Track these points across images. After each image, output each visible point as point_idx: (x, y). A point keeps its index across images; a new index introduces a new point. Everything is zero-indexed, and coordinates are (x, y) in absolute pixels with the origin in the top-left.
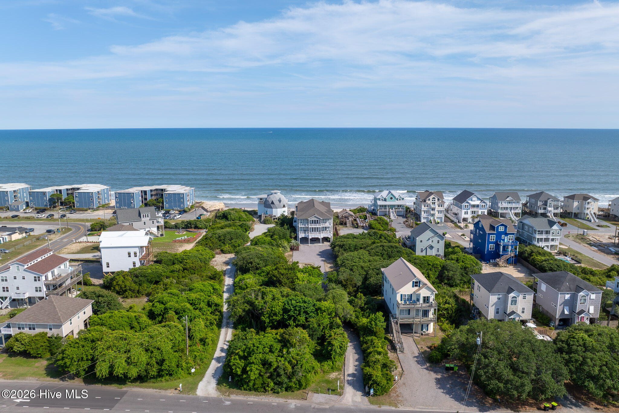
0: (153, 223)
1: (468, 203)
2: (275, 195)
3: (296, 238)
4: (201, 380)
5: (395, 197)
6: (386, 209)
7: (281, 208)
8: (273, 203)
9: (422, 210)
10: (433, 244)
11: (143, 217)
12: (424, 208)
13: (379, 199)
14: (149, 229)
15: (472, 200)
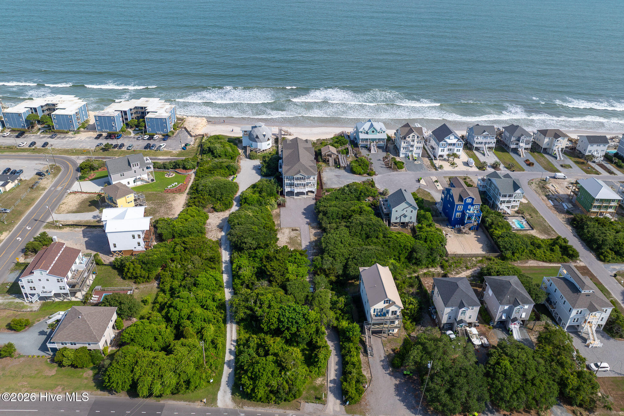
0: (143, 170)
1: (445, 141)
2: (259, 128)
3: (282, 194)
4: (218, 390)
5: (377, 131)
6: (367, 142)
7: (266, 141)
8: (257, 137)
10: (406, 214)
11: (133, 166)
12: (403, 145)
13: (362, 132)
14: (140, 176)
15: (449, 139)
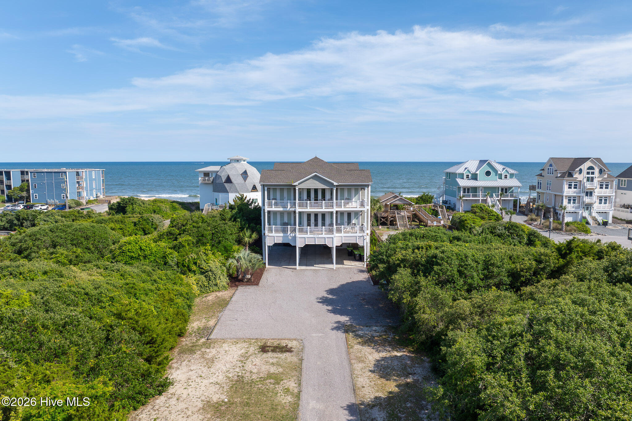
2: (235, 164)
3: (255, 246)
5: (496, 171)
6: (475, 196)
7: (247, 191)
8: (229, 180)
9: (565, 194)
12: (567, 191)
13: (462, 176)
